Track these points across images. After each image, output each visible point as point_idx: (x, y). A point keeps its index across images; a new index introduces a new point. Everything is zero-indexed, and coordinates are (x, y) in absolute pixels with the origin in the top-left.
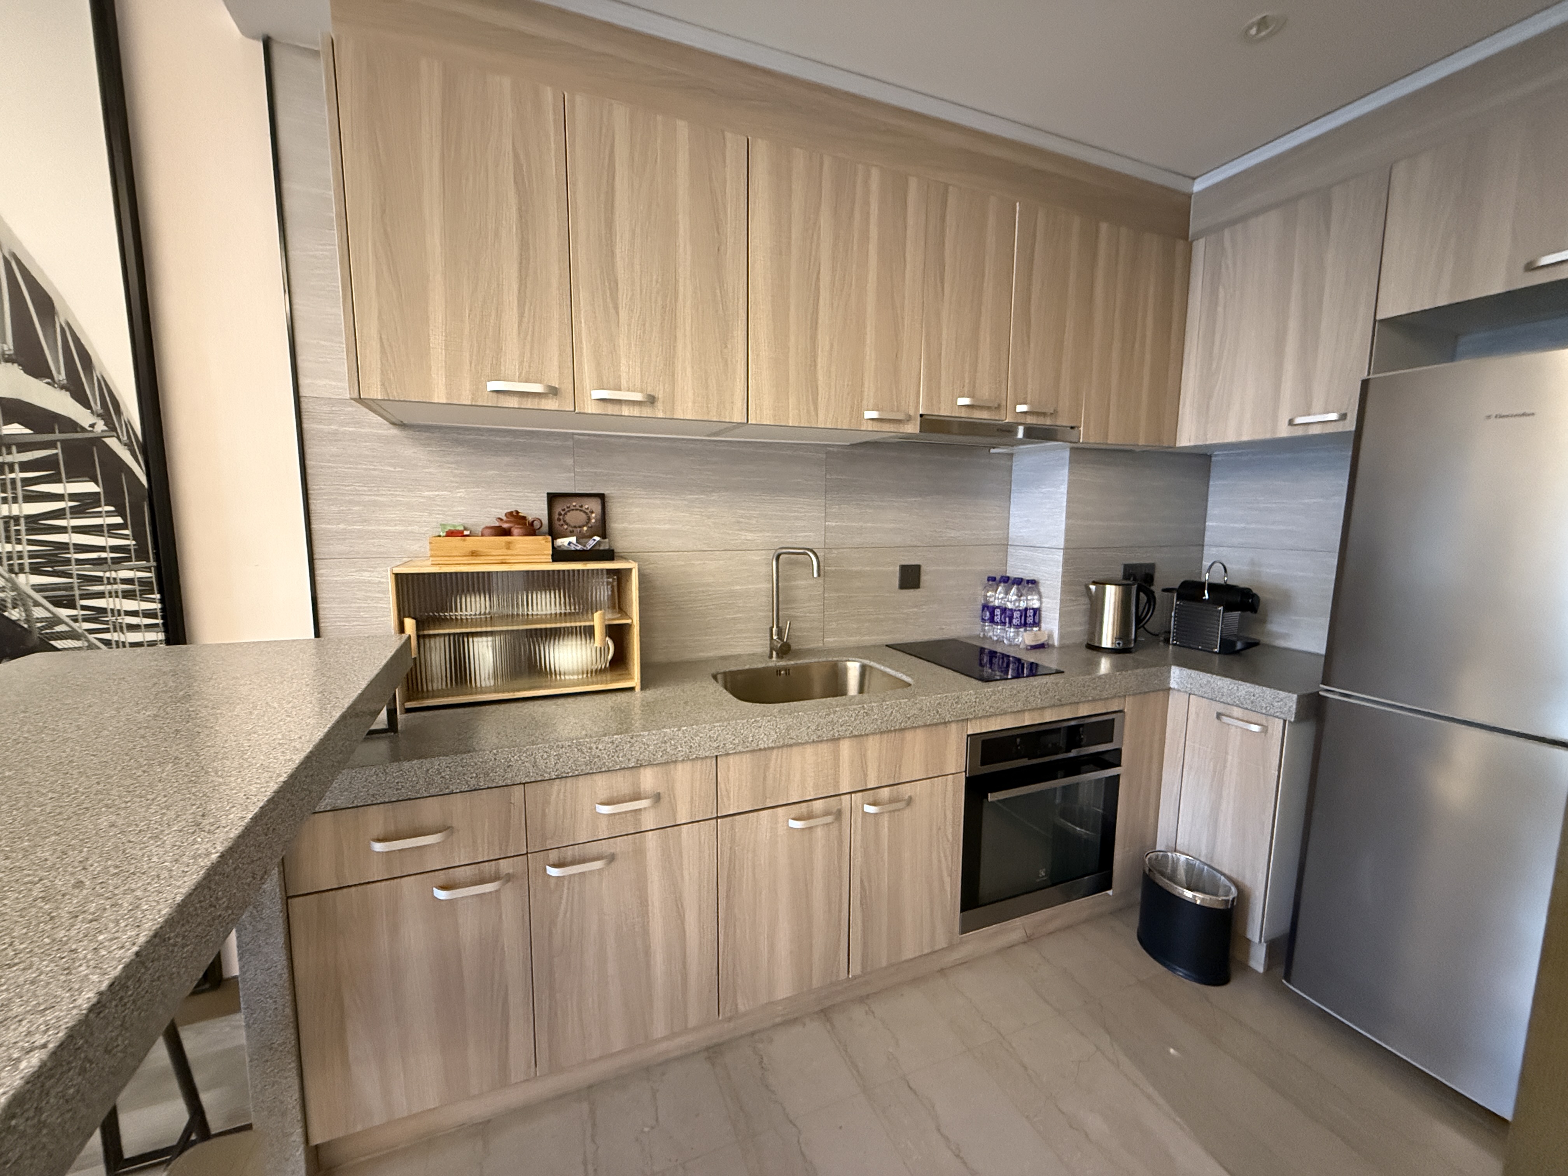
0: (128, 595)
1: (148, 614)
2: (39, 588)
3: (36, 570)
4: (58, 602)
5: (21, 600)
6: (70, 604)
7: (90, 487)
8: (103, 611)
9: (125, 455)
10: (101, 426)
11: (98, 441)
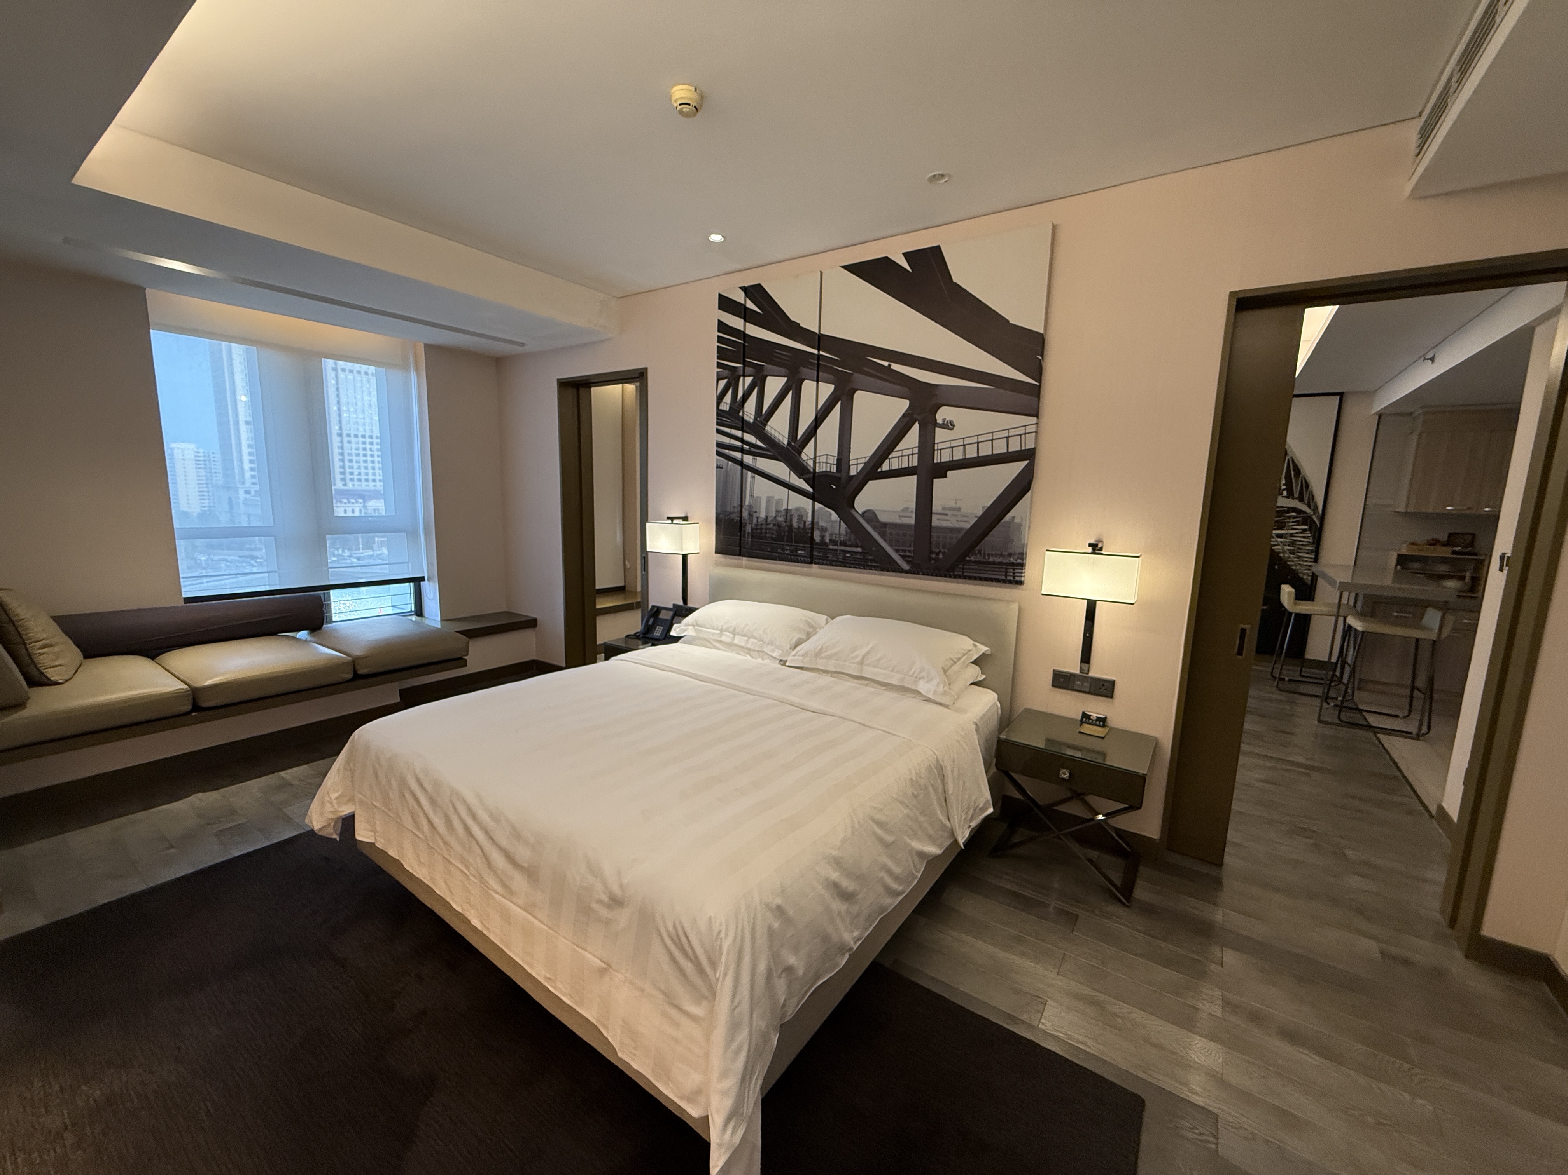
0: (1308, 553)
1: (1311, 558)
2: (1288, 550)
3: (1289, 546)
4: (1292, 553)
5: (1284, 552)
6: (1293, 554)
7: (1306, 527)
8: (1300, 556)
9: (1316, 520)
10: (1312, 513)
11: (1310, 517)
